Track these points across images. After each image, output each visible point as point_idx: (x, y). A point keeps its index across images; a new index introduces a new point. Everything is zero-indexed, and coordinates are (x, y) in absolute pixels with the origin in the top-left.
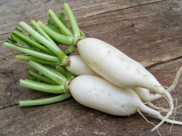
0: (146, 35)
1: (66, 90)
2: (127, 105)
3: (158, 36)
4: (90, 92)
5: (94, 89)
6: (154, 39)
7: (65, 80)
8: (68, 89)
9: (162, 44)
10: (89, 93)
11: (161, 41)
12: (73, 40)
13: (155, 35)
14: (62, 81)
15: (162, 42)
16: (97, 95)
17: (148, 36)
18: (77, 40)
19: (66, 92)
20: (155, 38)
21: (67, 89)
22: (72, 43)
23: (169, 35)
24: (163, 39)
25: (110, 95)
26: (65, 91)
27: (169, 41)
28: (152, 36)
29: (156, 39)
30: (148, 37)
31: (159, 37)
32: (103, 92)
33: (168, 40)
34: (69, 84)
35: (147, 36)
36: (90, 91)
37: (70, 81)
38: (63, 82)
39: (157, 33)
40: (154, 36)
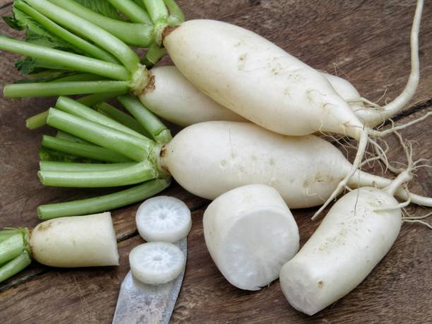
0: (301, 42)
1: (158, 170)
2: (316, 178)
3: (341, 39)
4: (223, 165)
5: (233, 156)
6: (328, 53)
7: (148, 146)
8: (162, 167)
9: (353, 72)
10: (221, 167)
11: (347, 60)
12: (153, 34)
13: (332, 36)
14: (142, 149)
15: (351, 62)
16: (242, 169)
17: (308, 42)
18: (161, 30)
19: (158, 175)
20: (328, 50)
21: (160, 168)
22: (153, 41)
23: (378, 32)
24: (356, 50)
25: (272, 162)
26: (154, 175)
27: (376, 55)
28: (322, 42)
29: (333, 51)
30: (306, 46)
31: (342, 43)
32: (254, 158)
33: (371, 53)
34: (162, 153)
35: (303, 45)
36: (224, 163)
37: (161, 146)
38: (145, 152)
39: (340, 29)
40: (328, 40)
